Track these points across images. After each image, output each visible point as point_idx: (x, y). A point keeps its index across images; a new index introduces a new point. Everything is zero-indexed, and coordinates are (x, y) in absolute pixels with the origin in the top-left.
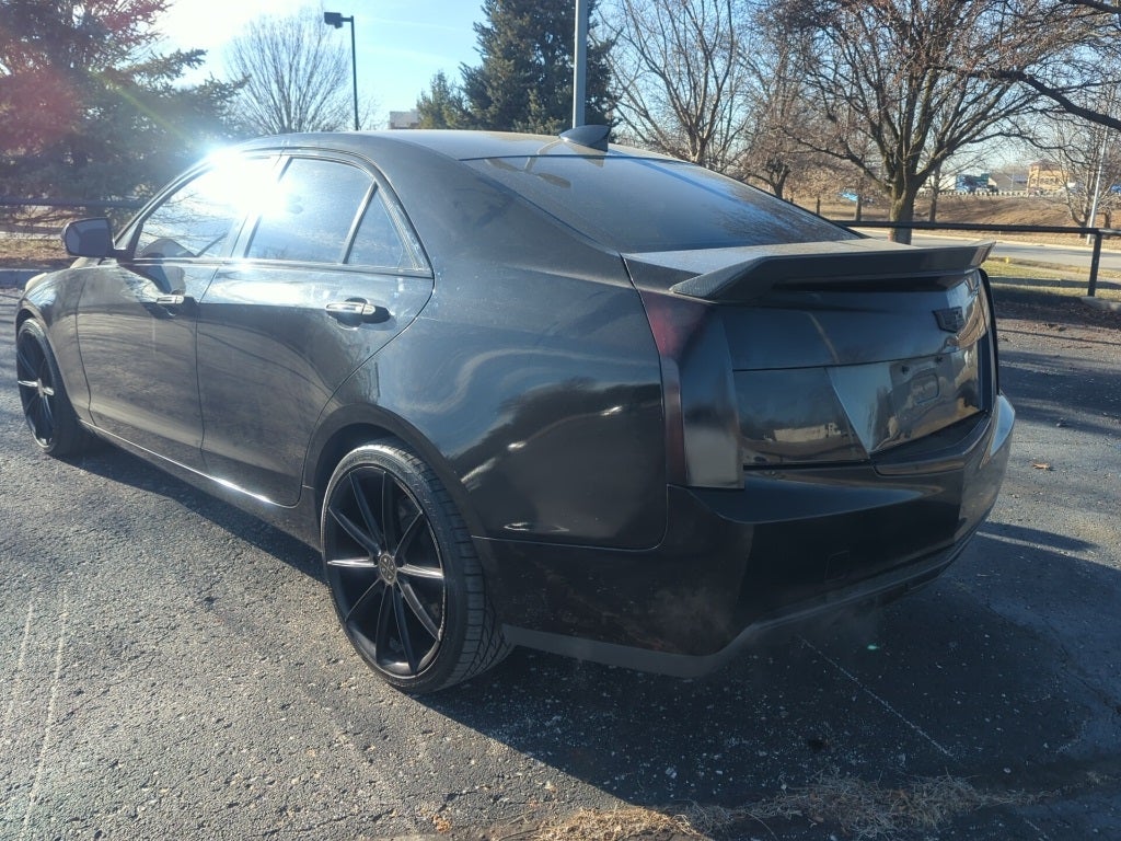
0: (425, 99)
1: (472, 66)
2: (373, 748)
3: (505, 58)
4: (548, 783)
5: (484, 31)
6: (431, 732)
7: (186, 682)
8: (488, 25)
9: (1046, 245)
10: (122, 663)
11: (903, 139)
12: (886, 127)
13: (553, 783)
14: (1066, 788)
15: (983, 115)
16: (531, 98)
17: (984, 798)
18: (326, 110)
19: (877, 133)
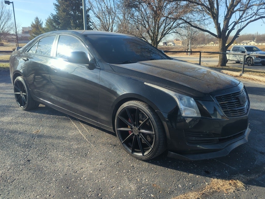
0: (33, 24)
1: (54, 14)
2: (100, 194)
3: (63, 12)
4: (152, 195)
5: (56, 5)
6: (114, 187)
7: (33, 186)
8: (57, 4)
9: (181, 57)
10: (10, 183)
11: (154, 33)
12: (150, 30)
13: (153, 194)
14: (261, 172)
15: (170, 28)
16: (71, 22)
17: (248, 178)
18: (6, 26)
19: (148, 32)
